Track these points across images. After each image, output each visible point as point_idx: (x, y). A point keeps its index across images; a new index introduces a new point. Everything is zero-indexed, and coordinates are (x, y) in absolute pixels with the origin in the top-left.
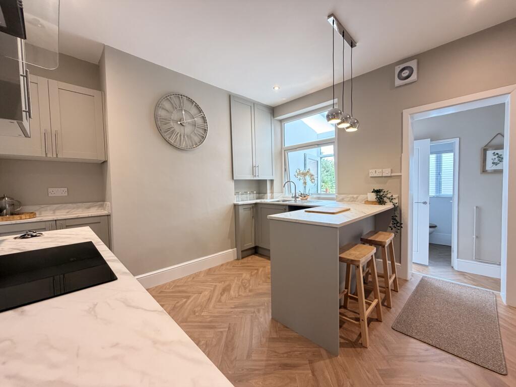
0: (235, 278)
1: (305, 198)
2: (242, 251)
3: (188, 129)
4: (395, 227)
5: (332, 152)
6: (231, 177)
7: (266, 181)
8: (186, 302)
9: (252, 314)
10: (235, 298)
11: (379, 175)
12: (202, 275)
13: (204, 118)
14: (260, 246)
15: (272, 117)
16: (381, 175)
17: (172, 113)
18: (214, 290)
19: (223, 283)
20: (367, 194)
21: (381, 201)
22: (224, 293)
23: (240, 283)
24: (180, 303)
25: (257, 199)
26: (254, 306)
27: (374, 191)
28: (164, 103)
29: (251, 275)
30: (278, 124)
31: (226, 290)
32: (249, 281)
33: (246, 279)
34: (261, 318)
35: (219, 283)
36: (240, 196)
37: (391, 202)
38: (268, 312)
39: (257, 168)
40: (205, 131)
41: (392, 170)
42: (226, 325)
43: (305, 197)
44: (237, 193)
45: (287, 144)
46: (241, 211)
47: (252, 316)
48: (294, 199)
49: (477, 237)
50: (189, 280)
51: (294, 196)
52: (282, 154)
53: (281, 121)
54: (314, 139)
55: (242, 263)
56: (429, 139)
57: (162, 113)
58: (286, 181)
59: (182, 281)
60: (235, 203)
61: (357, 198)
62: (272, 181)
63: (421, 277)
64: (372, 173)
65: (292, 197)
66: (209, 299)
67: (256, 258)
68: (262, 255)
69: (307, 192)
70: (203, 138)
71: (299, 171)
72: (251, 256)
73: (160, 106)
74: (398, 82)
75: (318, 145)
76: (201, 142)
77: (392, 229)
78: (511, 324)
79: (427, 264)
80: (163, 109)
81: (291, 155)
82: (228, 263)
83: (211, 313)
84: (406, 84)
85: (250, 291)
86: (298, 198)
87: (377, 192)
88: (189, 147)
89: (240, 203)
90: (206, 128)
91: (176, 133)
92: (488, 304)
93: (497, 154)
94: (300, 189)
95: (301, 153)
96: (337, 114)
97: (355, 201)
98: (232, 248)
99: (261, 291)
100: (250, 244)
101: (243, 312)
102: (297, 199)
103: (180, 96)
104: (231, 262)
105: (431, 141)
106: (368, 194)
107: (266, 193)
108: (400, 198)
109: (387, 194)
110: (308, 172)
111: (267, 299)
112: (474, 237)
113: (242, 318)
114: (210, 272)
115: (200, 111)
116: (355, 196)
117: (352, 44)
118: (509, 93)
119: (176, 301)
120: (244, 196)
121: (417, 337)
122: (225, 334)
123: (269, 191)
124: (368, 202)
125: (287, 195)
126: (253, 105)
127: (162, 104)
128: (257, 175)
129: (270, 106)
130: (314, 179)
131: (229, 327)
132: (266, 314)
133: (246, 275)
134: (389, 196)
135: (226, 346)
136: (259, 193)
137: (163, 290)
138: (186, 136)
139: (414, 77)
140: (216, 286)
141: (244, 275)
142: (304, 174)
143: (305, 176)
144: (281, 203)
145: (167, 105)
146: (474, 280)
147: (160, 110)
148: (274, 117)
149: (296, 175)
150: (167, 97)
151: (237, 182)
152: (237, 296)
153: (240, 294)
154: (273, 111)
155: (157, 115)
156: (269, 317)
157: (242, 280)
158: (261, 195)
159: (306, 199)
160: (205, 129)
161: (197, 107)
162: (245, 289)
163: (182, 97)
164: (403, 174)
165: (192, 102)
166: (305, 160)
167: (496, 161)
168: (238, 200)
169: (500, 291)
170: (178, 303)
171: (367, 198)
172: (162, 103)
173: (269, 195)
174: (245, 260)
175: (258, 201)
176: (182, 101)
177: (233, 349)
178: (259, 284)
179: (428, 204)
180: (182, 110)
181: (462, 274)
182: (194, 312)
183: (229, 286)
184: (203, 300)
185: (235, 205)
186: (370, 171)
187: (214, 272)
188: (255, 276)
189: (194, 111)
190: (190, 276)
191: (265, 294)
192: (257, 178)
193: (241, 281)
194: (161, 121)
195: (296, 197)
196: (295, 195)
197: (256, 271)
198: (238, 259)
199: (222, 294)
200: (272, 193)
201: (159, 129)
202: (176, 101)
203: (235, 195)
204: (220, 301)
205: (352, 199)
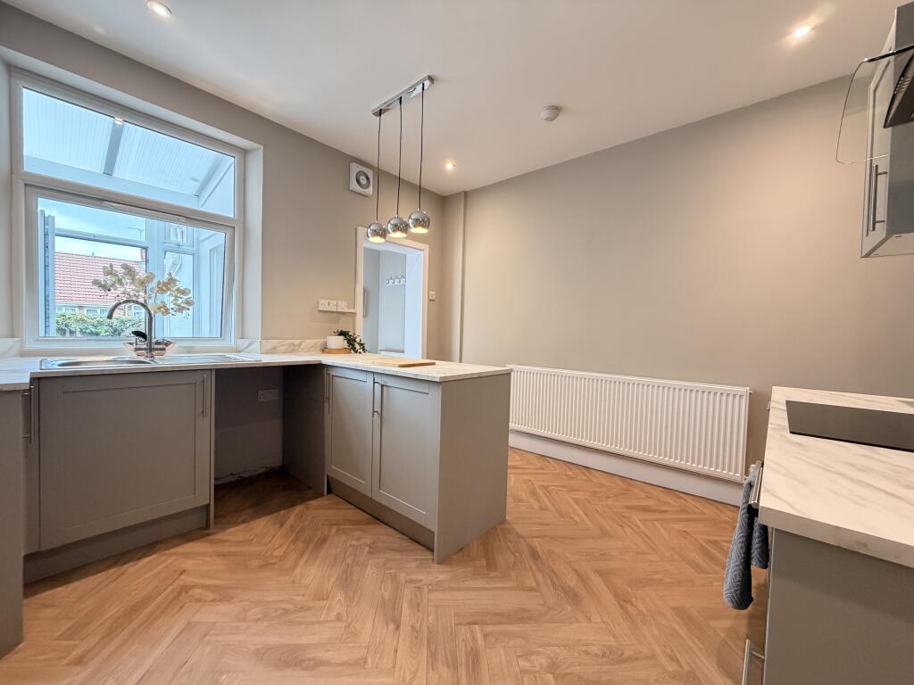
11: (332, 310)
16: (335, 310)
20: (326, 338)
27: (341, 334)
41: (346, 304)
42: (463, 630)
53: (12, 69)
64: (324, 305)
74: (355, 186)
84: (361, 194)
87: (344, 334)
106: (329, 337)
116: (297, 342)
117: (380, 113)
118: (423, 250)
122: (490, 628)
131: (469, 624)
135: (522, 620)
139: (370, 191)
164: (358, 311)
177: (525, 610)
205: (293, 347)
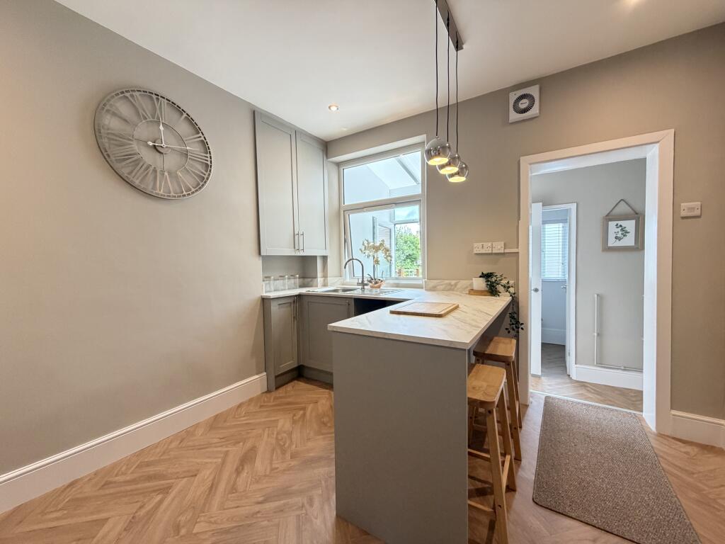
0: (264, 431)
1: (376, 285)
2: (276, 377)
3: (171, 161)
4: (513, 329)
5: (417, 216)
6: (257, 251)
7: (315, 258)
8: (161, 502)
9: (298, 513)
10: (265, 476)
11: (487, 252)
12: (200, 433)
13: (204, 144)
14: (305, 364)
15: (325, 158)
16: (490, 252)
17: (136, 126)
18: (223, 463)
19: (241, 444)
20: (472, 280)
21: (492, 291)
22: (243, 469)
23: (274, 441)
24: (148, 507)
25: (301, 286)
26: (301, 492)
27: (483, 276)
28: (118, 104)
29: (294, 422)
30: (334, 169)
31: (247, 459)
32: (290, 434)
33: (285, 432)
34: (316, 518)
35: (234, 445)
36: (272, 282)
37: (507, 291)
38: (329, 499)
39: (301, 238)
40: (208, 167)
41: (505, 244)
43: (376, 283)
44: (267, 278)
45: (349, 201)
46: (274, 308)
47: (298, 516)
48: (360, 287)
49: (598, 335)
50: (173, 445)
51: (360, 282)
52: (340, 216)
53: (338, 164)
54: (385, 196)
55: (276, 398)
56: (541, 203)
57: (111, 123)
58: (347, 260)
59: (158, 450)
60: (265, 294)
61: (456, 285)
62: (325, 258)
63: (544, 397)
64: (478, 248)
65: (358, 284)
66: (213, 488)
67: (301, 385)
68: (309, 380)
69: (378, 276)
70: (204, 179)
71: (368, 243)
72: (292, 383)
73: (108, 107)
74: (514, 116)
75: (396, 204)
76: (199, 187)
77: (509, 332)
78: (672, 464)
79: (540, 374)
80: (114, 114)
81: (354, 217)
82: (251, 400)
83: (215, 523)
84: (524, 121)
85: (293, 457)
86: (367, 285)
87: (487, 276)
88: (172, 194)
89: (272, 295)
90: (209, 163)
91: (145, 166)
92: (637, 435)
93: (621, 226)
94: (369, 272)
95: (368, 216)
96: (444, 148)
97: (453, 290)
98: (257, 374)
99: (311, 455)
100: (290, 364)
101: (281, 510)
102: (365, 287)
103: (154, 97)
104: (258, 398)
105: (543, 205)
106: (474, 279)
107: (316, 277)
108: (516, 286)
109: (501, 280)
110: (381, 244)
111: (326, 471)
112: (596, 334)
113: (278, 525)
114: (216, 423)
115: (197, 130)
116: (453, 282)
117: (458, 46)
118: (658, 142)
119: (139, 504)
120: (279, 283)
121: (573, 515)
123: (319, 274)
124: (473, 292)
125: (348, 280)
126: (295, 134)
127: (111, 105)
128: (301, 248)
129: (322, 140)
130: (391, 257)
132: (326, 507)
133: (284, 422)
134: (504, 282)
136: (303, 277)
137: (111, 479)
138: (166, 174)
139: (535, 111)
140: (227, 453)
141: (280, 424)
142: (377, 249)
143: (377, 251)
144: (341, 293)
145: (123, 108)
146: (598, 393)
147: (108, 117)
148: (327, 158)
149: (363, 249)
150: (125, 93)
151: (267, 260)
152: (268, 473)
153: (274, 466)
154: (327, 147)
155: (99, 125)
156: (330, 513)
157: (277, 434)
158: (307, 280)
159: (379, 287)
160: (207, 165)
161: (190, 121)
162: (284, 452)
163: (158, 99)
164: (521, 250)
165: (180, 111)
166: (374, 227)
167: (619, 235)
168: (268, 289)
169: (642, 411)
170: (141, 507)
171: (471, 285)
172: (111, 102)
173: (320, 280)
174: (282, 391)
175: (304, 291)
176: (158, 107)
178: (309, 439)
179: (540, 292)
180: (158, 123)
181: (583, 385)
182: (177, 528)
183: (253, 450)
184: (198, 494)
185: (265, 301)
186: (475, 245)
187: (225, 421)
188: (301, 423)
189: (183, 128)
190: (176, 436)
191: (319, 459)
192: (302, 254)
193: (275, 436)
194: (109, 138)
195: (363, 284)
196: (363, 281)
197: (301, 412)
198: (269, 391)
199: (238, 472)
200: (325, 276)
201: (104, 154)
202: (145, 104)
203: (263, 281)
204: (233, 489)
205: (449, 287)
